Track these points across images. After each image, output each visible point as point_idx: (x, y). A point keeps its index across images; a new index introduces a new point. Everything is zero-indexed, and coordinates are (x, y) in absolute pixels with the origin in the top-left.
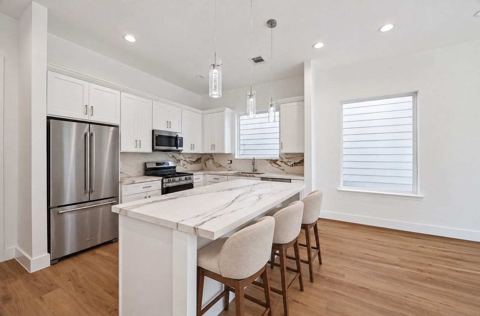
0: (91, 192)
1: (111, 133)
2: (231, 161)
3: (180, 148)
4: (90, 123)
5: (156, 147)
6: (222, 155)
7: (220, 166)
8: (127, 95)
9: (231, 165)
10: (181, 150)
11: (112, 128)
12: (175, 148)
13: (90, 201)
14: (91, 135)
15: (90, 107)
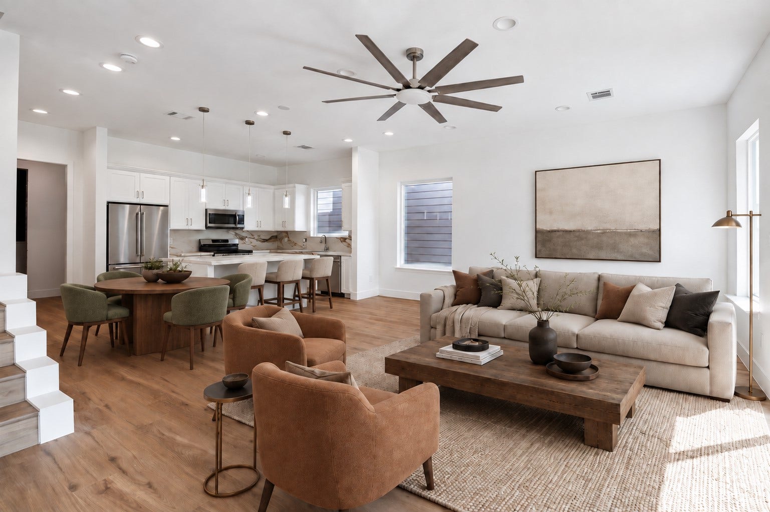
0: (142, 255)
1: (160, 213)
2: (306, 239)
3: (239, 226)
4: (140, 204)
5: (209, 225)
6: (294, 233)
7: (295, 244)
8: (177, 179)
9: (305, 244)
10: (243, 228)
11: (162, 208)
12: (233, 226)
13: (141, 263)
14: (142, 214)
15: (141, 192)
